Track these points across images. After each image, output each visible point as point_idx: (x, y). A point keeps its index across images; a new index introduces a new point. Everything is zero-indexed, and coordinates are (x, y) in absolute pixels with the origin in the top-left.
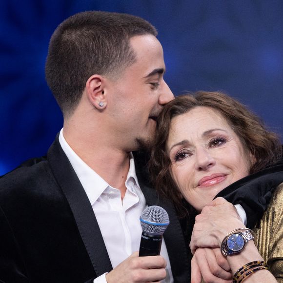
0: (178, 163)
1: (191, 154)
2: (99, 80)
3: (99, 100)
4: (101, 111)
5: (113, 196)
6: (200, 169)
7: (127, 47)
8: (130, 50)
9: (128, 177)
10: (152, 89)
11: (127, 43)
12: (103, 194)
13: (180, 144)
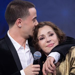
0: (41, 40)
1: (44, 38)
2: (20, 20)
3: (20, 25)
4: (20, 28)
5: (22, 49)
6: (47, 42)
7: (28, 11)
8: (29, 12)
9: (26, 44)
10: (34, 22)
11: (28, 10)
12: (20, 48)
13: (41, 35)
